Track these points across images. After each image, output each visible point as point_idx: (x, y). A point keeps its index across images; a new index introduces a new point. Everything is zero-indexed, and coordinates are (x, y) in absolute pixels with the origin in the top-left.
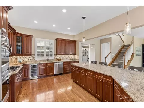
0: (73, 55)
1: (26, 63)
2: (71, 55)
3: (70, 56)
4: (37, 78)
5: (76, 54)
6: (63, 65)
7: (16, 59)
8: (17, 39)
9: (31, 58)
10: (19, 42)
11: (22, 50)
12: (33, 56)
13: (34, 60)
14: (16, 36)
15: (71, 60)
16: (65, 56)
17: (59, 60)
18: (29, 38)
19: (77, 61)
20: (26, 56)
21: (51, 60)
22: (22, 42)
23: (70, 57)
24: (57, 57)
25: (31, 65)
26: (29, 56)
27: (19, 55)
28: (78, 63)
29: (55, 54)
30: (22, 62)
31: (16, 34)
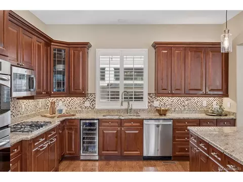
0: (214, 96)
1: (73, 115)
2: (206, 95)
3: (204, 101)
4: (97, 158)
5: (226, 94)
6: (174, 129)
7: (53, 103)
8: (55, 57)
9: (87, 104)
10: (59, 62)
11: (64, 83)
12: (90, 97)
13: (93, 107)
14: (52, 49)
15: (206, 113)
16: (182, 99)
17: (162, 113)
18: (79, 51)
19: (228, 120)
20: (75, 98)
21: (137, 112)
22: (64, 61)
23: (205, 104)
24: (156, 104)
25: (82, 122)
26: (81, 98)
27: (59, 94)
28: (234, 125)
29: (149, 94)
30: (64, 111)
31: (52, 44)
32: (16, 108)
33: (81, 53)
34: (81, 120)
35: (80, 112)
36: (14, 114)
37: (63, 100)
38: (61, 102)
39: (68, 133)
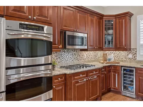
4: (135, 97)
8: (106, 26)
9: (130, 56)
10: (109, 29)
11: (112, 42)
12: (133, 51)
13: (135, 59)
14: (104, 21)
20: (122, 52)
22: (112, 28)
25: (122, 68)
26: (126, 52)
27: (109, 49)
31: (104, 17)
32: (79, 56)
33: (124, 20)
34: (122, 66)
35: (125, 61)
36: (78, 59)
37: (114, 53)
38: (112, 54)
39: (113, 74)
